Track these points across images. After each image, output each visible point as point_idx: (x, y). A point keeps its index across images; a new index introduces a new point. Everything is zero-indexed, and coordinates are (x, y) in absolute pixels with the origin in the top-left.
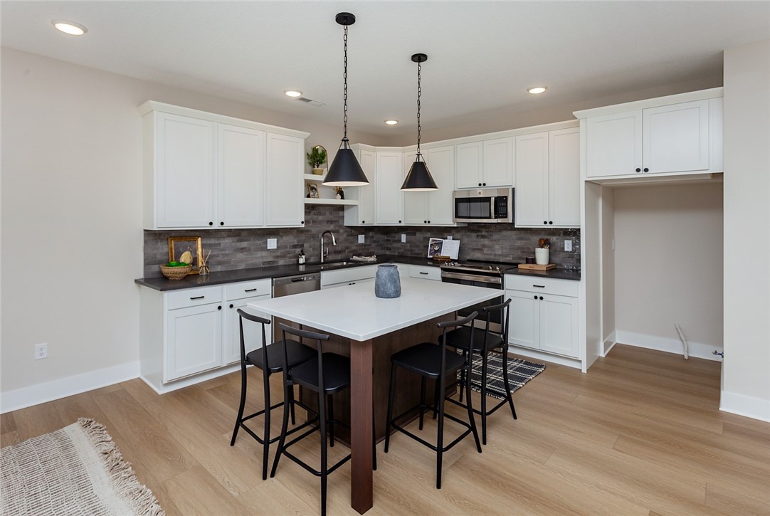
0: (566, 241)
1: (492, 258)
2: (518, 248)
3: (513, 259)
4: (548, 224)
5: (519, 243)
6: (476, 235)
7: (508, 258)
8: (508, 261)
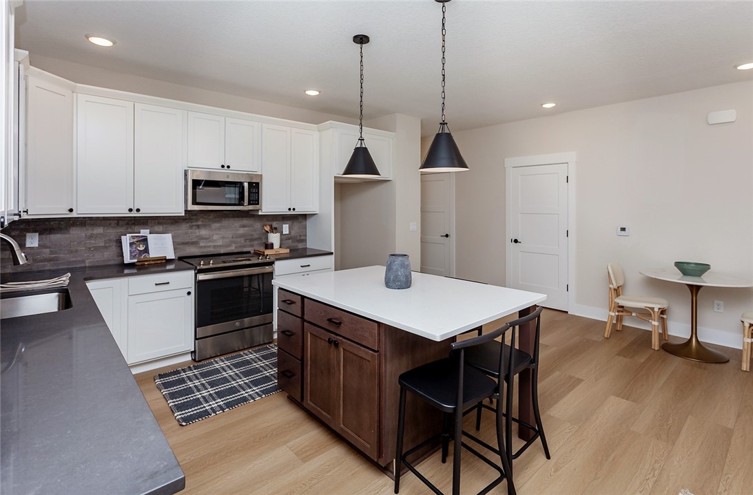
0: (284, 225)
1: (211, 251)
2: (242, 236)
3: (236, 248)
4: (292, 210)
5: (242, 231)
6: (188, 225)
7: (231, 248)
8: (231, 251)
